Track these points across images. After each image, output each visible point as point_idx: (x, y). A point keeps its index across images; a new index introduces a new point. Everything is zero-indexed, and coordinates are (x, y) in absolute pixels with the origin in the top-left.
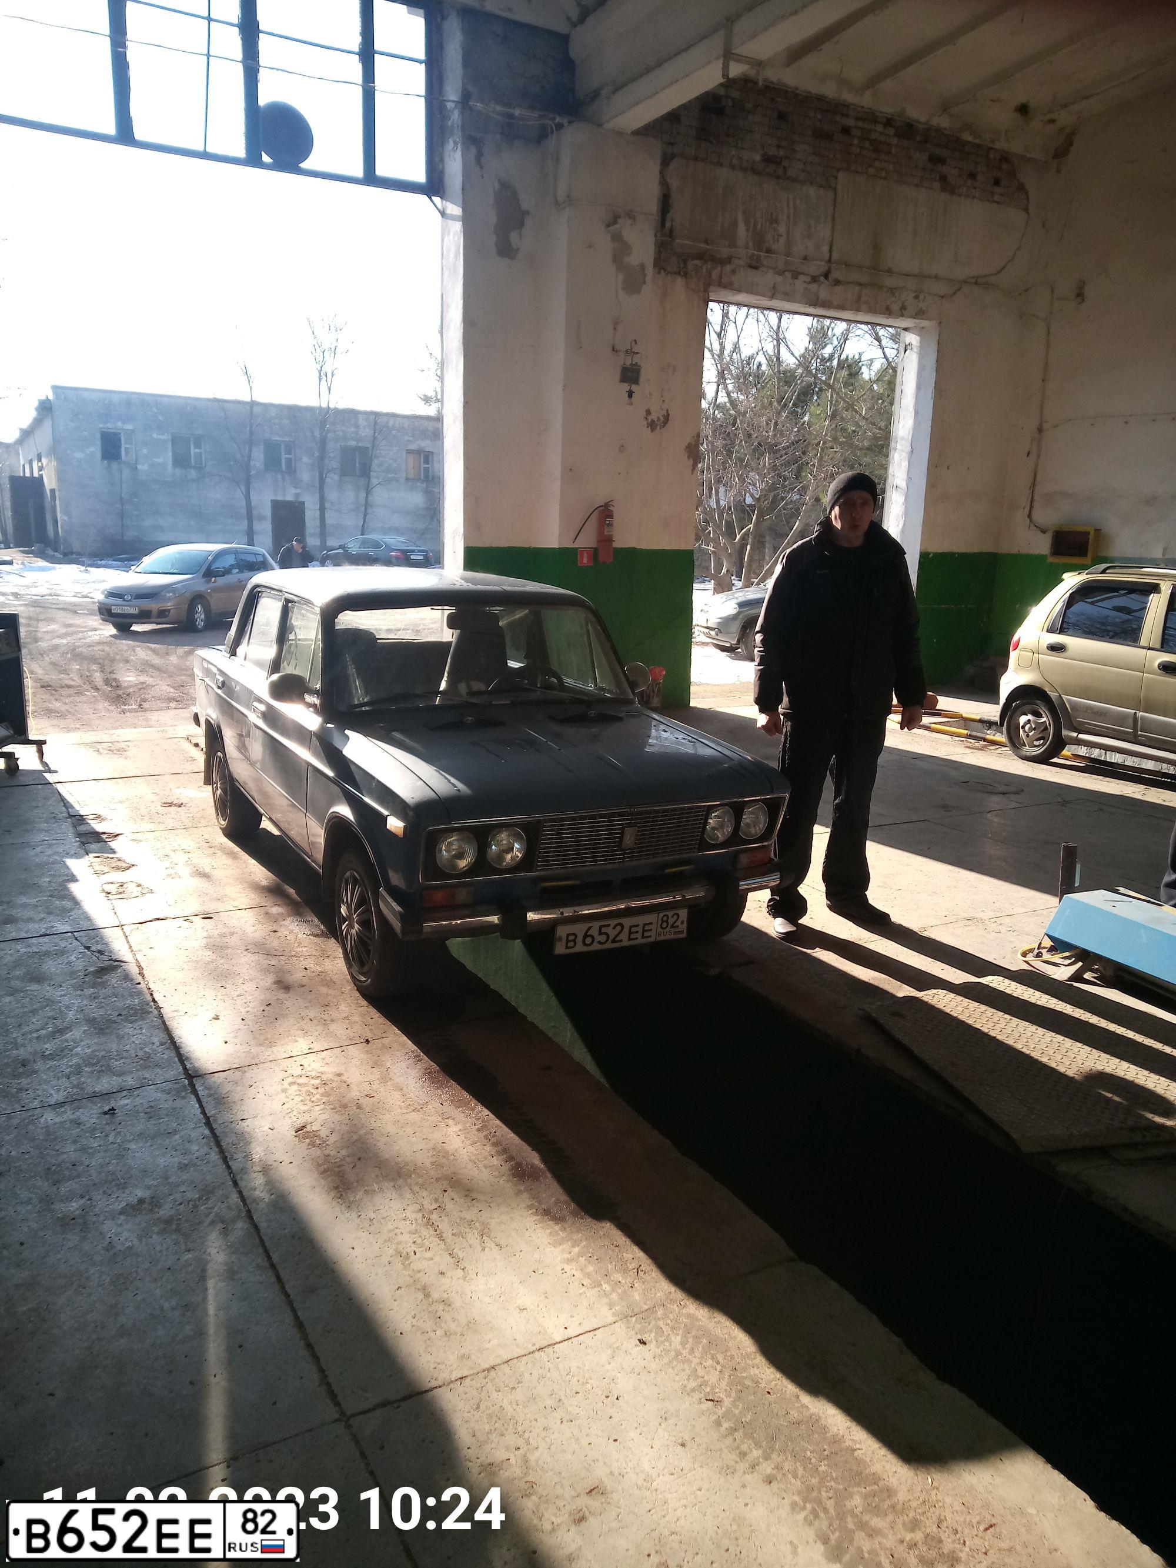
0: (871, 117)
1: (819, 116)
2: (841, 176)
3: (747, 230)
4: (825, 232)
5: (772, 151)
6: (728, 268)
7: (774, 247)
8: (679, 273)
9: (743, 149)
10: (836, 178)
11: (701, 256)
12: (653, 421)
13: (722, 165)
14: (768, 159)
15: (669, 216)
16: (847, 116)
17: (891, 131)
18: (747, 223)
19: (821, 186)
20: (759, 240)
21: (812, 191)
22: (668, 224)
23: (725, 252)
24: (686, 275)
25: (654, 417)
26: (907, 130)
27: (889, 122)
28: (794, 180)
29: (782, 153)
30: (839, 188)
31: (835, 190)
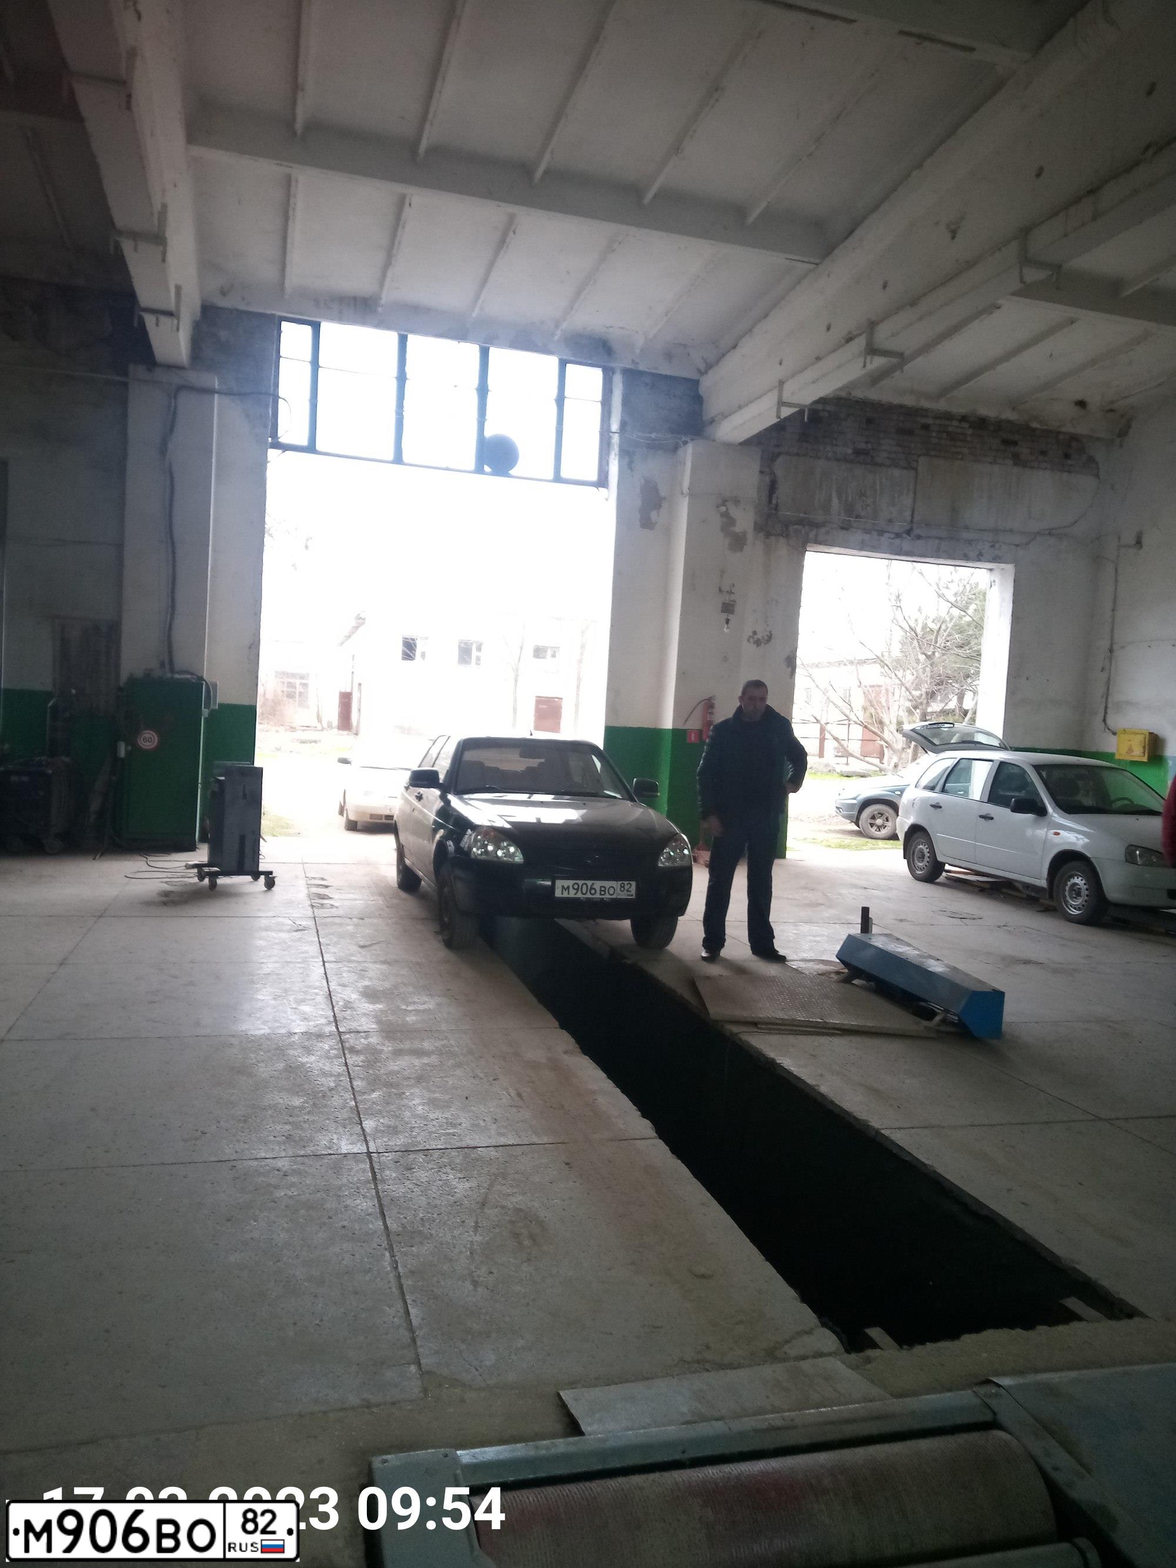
0: (948, 416)
1: (902, 419)
2: (922, 460)
3: (840, 503)
4: (907, 500)
5: (863, 446)
6: (823, 530)
7: (863, 514)
8: (782, 535)
9: (836, 445)
10: (917, 461)
11: (801, 522)
12: (758, 640)
13: (819, 458)
14: (857, 452)
15: (774, 496)
16: (926, 416)
17: (965, 425)
18: (840, 498)
19: (905, 468)
20: (849, 509)
21: (896, 472)
22: (774, 502)
23: (820, 518)
24: (787, 536)
25: (759, 636)
26: (981, 424)
27: (964, 418)
28: (881, 465)
29: (869, 446)
30: (920, 469)
31: (916, 469)
